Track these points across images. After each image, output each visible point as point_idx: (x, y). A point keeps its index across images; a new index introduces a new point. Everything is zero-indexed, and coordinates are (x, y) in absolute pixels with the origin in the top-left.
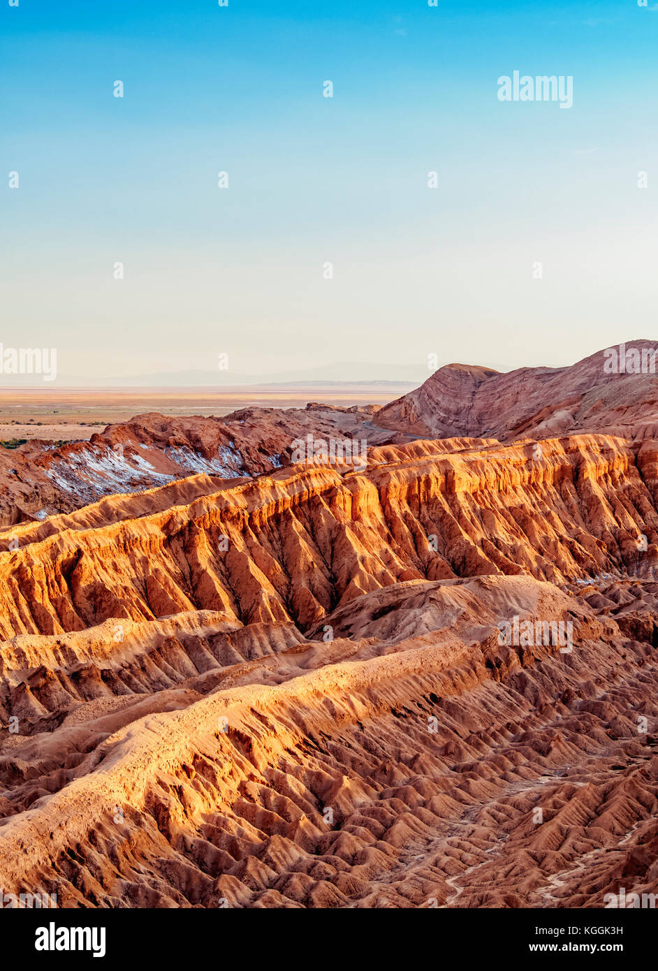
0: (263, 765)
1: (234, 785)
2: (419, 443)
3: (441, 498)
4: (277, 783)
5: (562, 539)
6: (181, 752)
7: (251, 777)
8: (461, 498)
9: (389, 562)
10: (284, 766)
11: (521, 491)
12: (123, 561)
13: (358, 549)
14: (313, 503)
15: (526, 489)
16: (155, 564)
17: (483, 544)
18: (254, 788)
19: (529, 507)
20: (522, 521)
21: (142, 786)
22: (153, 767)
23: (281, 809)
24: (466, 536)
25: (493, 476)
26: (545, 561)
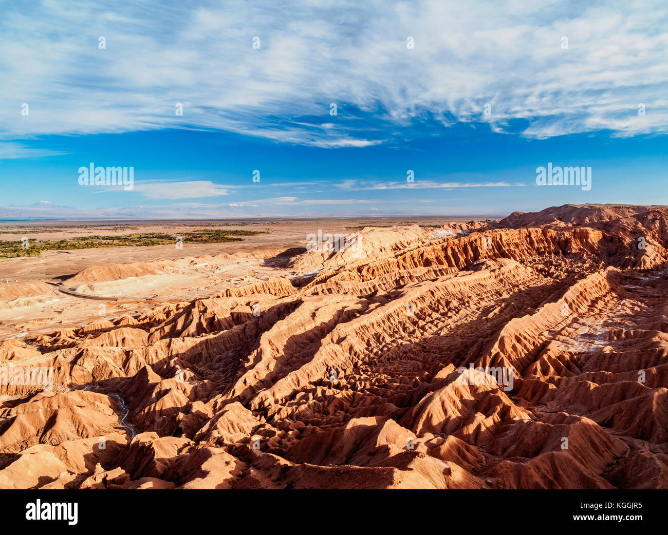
0: (436, 298)
1: (429, 302)
2: (496, 230)
3: (499, 241)
4: (438, 301)
5: (526, 249)
6: (418, 295)
7: (433, 300)
8: (503, 241)
9: (487, 253)
10: (441, 298)
11: (517, 240)
12: (433, 253)
13: (480, 251)
14: (472, 242)
15: (518, 239)
16: (439, 254)
17: (507, 250)
18: (433, 302)
19: (519, 243)
20: (517, 245)
21: (408, 302)
22: (411, 298)
23: (438, 307)
24: (504, 249)
25: (511, 236)
26: (521, 253)
